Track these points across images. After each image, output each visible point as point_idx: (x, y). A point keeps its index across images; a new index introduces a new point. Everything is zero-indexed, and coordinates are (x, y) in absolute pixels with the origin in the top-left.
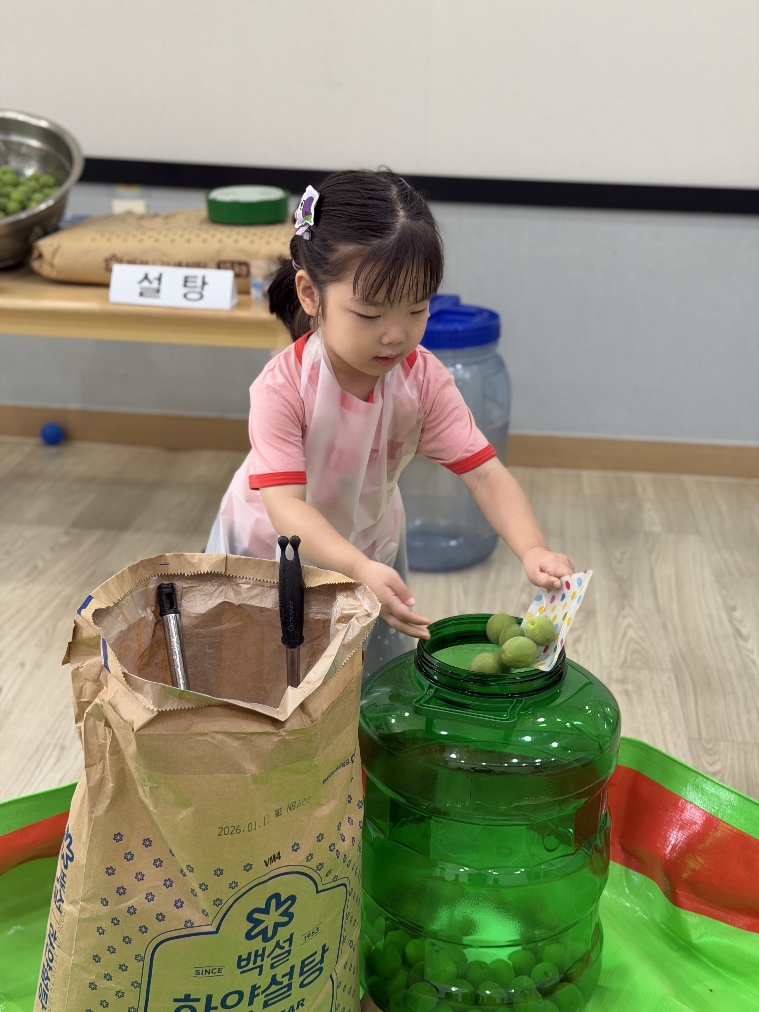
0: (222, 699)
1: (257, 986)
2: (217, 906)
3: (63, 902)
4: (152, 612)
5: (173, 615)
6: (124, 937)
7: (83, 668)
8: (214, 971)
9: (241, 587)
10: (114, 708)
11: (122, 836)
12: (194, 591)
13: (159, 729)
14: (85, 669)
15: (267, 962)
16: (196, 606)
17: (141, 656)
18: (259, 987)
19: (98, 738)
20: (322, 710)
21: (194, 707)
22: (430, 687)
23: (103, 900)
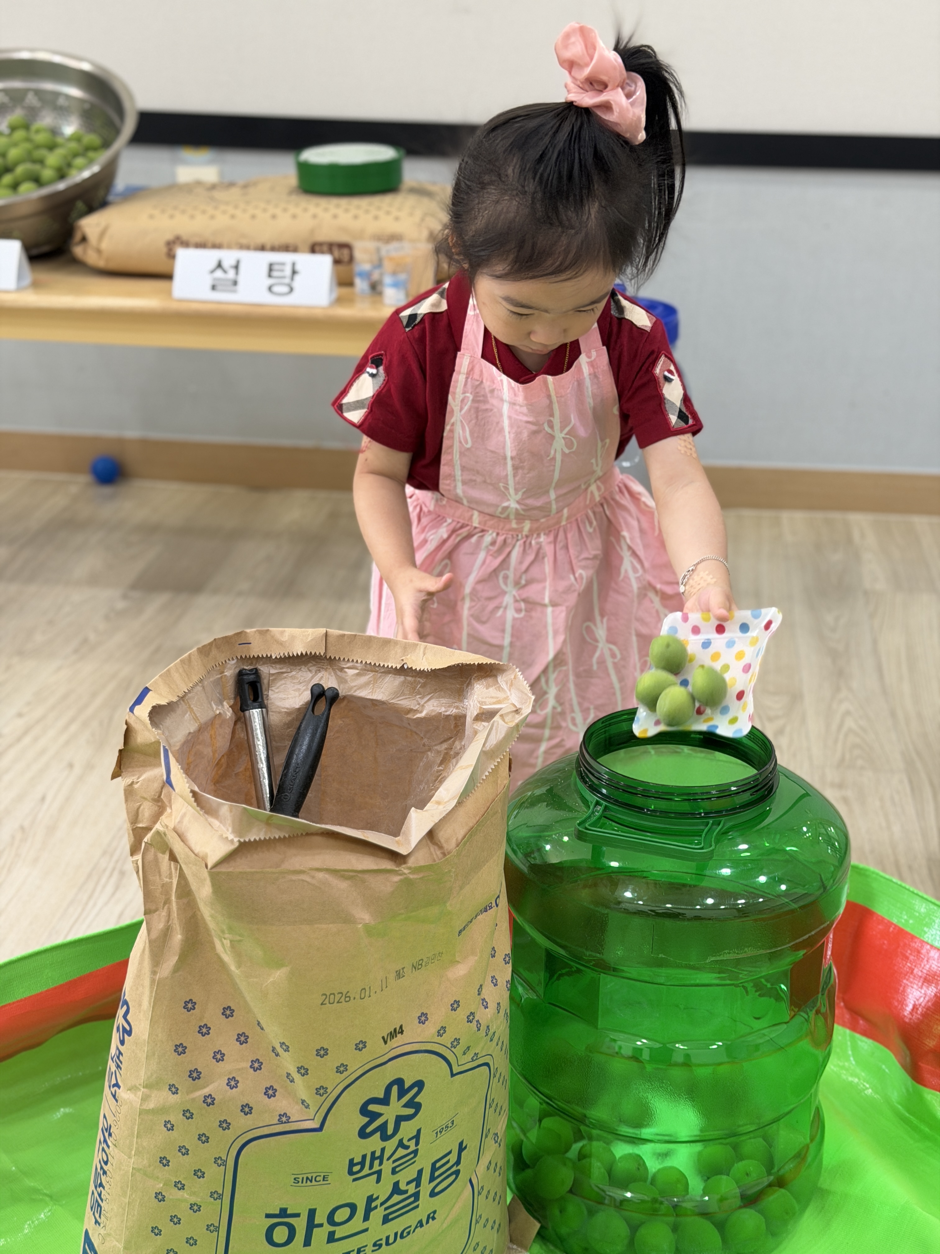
0: (323, 826)
1: (374, 1197)
2: (320, 1095)
3: (119, 1087)
4: (231, 707)
5: (258, 710)
6: (199, 1135)
7: (139, 784)
8: (318, 1179)
9: (346, 672)
10: (182, 837)
11: (195, 1003)
12: (285, 678)
13: (242, 865)
14: (142, 785)
15: (387, 1166)
16: (288, 698)
17: (217, 764)
18: (377, 1198)
19: (160, 875)
20: (457, 839)
21: (287, 836)
22: (597, 803)
23: (171, 1086)
